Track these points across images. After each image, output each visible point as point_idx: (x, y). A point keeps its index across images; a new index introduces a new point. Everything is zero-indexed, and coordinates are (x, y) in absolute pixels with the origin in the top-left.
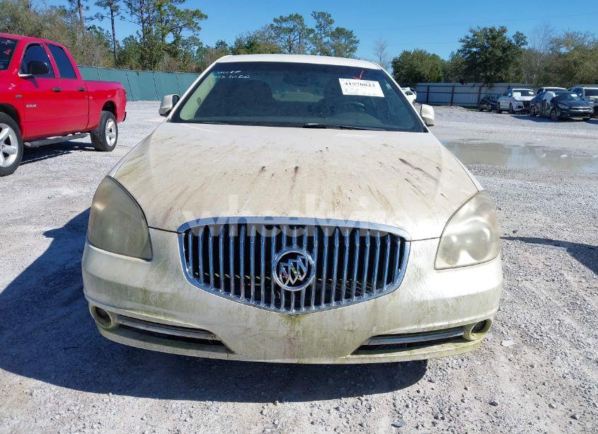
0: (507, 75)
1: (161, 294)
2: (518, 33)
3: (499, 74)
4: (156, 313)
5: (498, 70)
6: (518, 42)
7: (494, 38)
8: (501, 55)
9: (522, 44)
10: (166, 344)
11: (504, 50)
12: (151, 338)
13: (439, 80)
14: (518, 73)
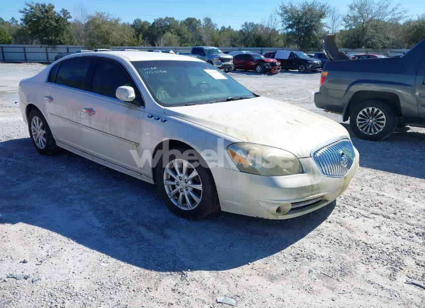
0: (64, 39)
1: (317, 184)
2: (63, 9)
3: (58, 38)
4: (316, 194)
5: (56, 35)
6: (65, 16)
7: (47, 12)
8: (55, 24)
9: (68, 17)
10: (307, 209)
11: (57, 21)
12: (304, 208)
13: (10, 42)
14: (71, 38)
